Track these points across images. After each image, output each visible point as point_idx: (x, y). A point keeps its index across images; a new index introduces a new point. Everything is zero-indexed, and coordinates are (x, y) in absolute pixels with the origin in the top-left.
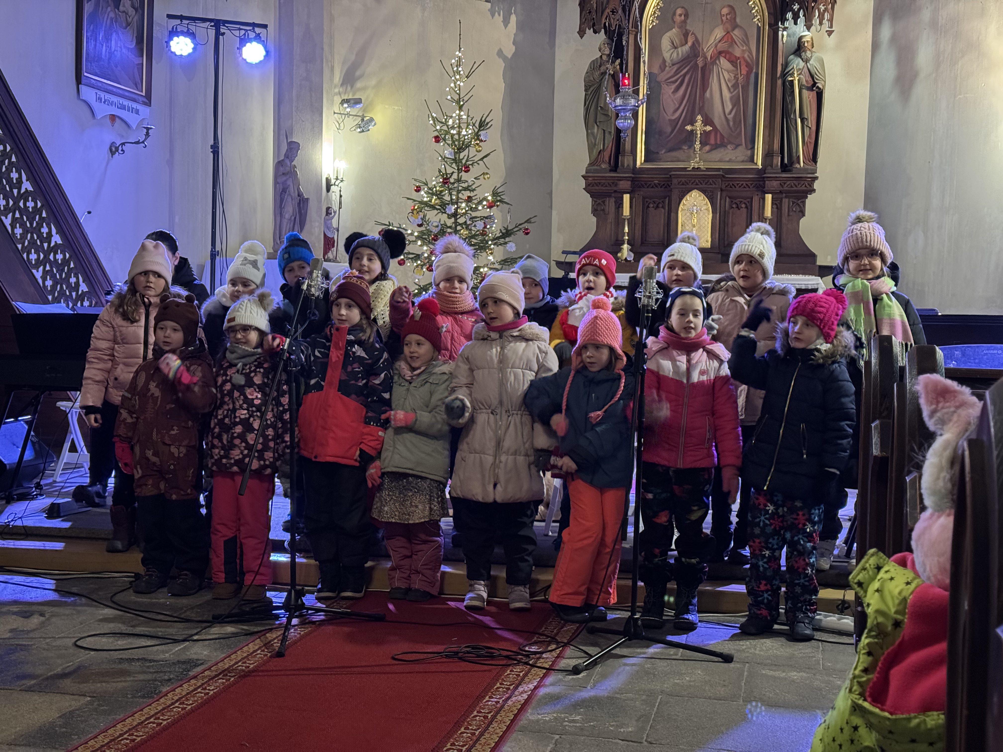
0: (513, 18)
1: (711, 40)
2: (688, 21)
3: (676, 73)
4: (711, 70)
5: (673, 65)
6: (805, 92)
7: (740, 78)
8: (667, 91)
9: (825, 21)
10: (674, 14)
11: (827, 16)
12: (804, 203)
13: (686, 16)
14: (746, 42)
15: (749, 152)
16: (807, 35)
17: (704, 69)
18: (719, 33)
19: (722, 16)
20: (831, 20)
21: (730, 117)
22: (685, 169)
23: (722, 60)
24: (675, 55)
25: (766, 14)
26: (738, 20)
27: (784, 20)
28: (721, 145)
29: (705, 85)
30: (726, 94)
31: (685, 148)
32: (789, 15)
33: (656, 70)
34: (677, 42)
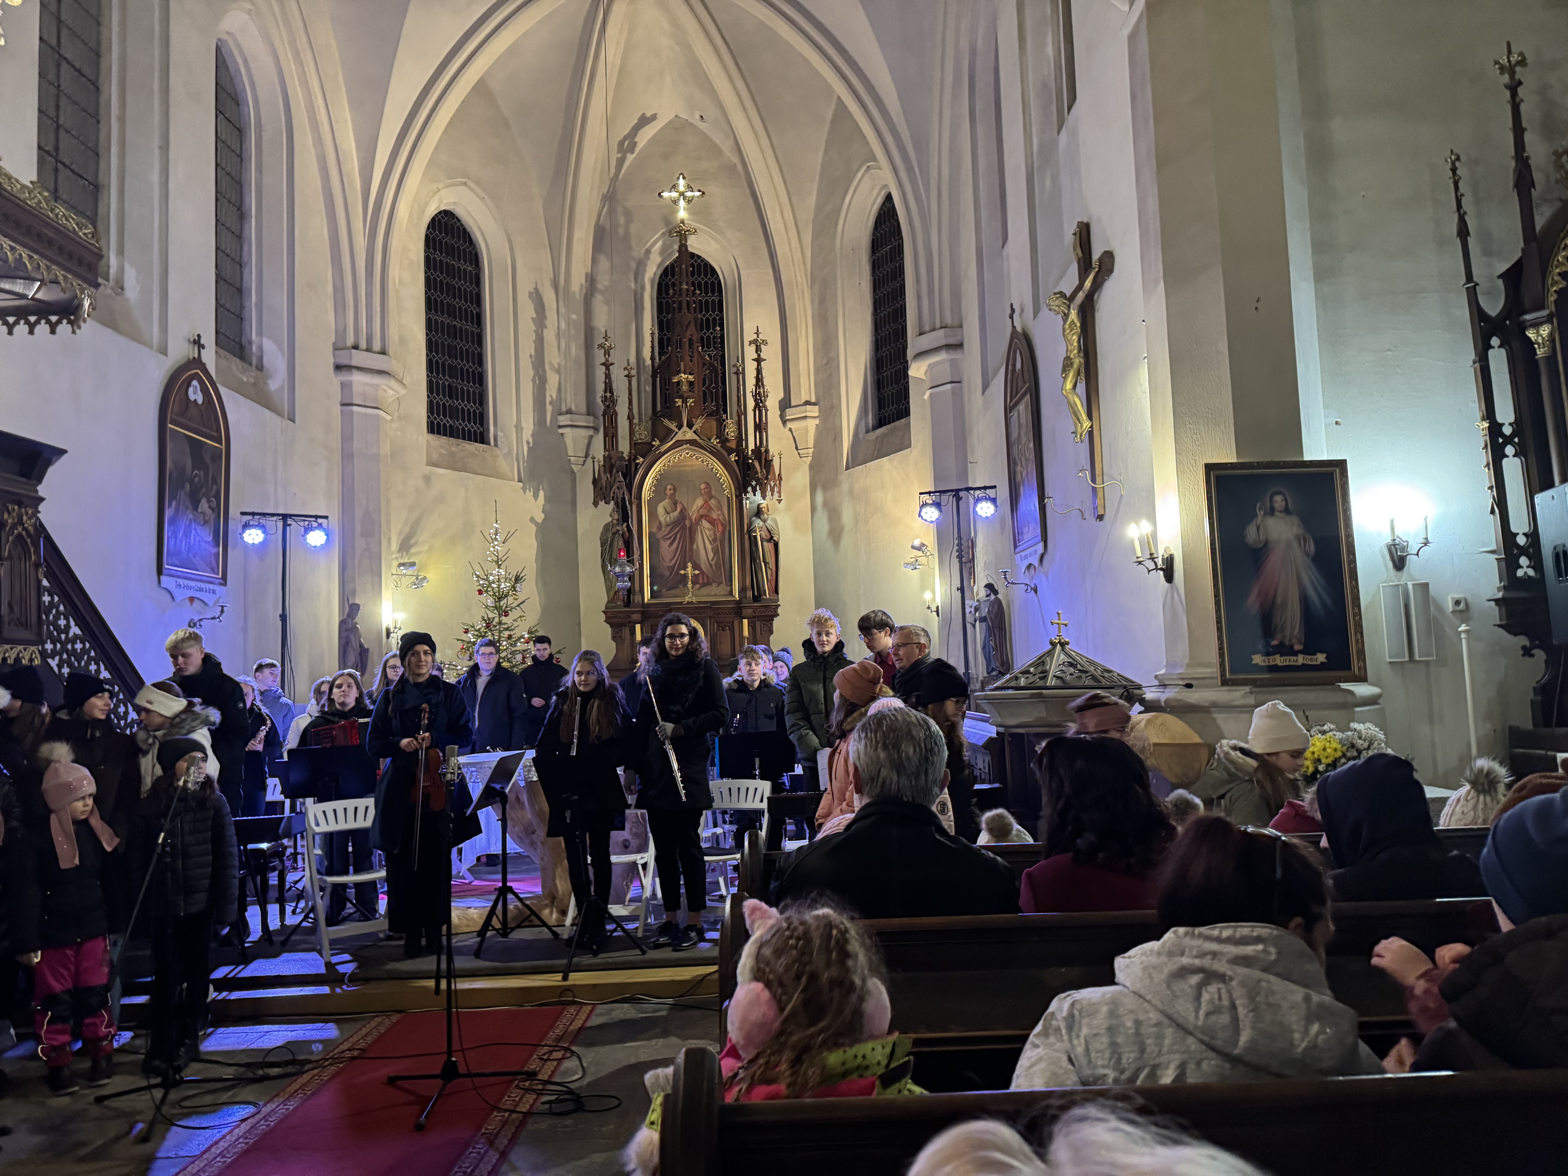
0: (541, 493)
1: (695, 508)
2: (677, 494)
3: (670, 532)
4: (696, 530)
5: (668, 526)
6: (765, 543)
7: (718, 534)
8: (664, 545)
9: (775, 493)
10: (666, 489)
11: (776, 489)
12: (772, 624)
13: (675, 490)
14: (720, 508)
15: (729, 588)
16: (764, 503)
17: (690, 528)
18: (699, 502)
19: (701, 490)
20: (779, 492)
21: (713, 563)
22: (681, 603)
23: (704, 522)
24: (668, 519)
25: (733, 488)
26: (713, 493)
27: (746, 492)
28: (707, 584)
29: (692, 540)
30: (709, 546)
31: (681, 586)
32: (750, 489)
33: (654, 530)
34: (669, 509)
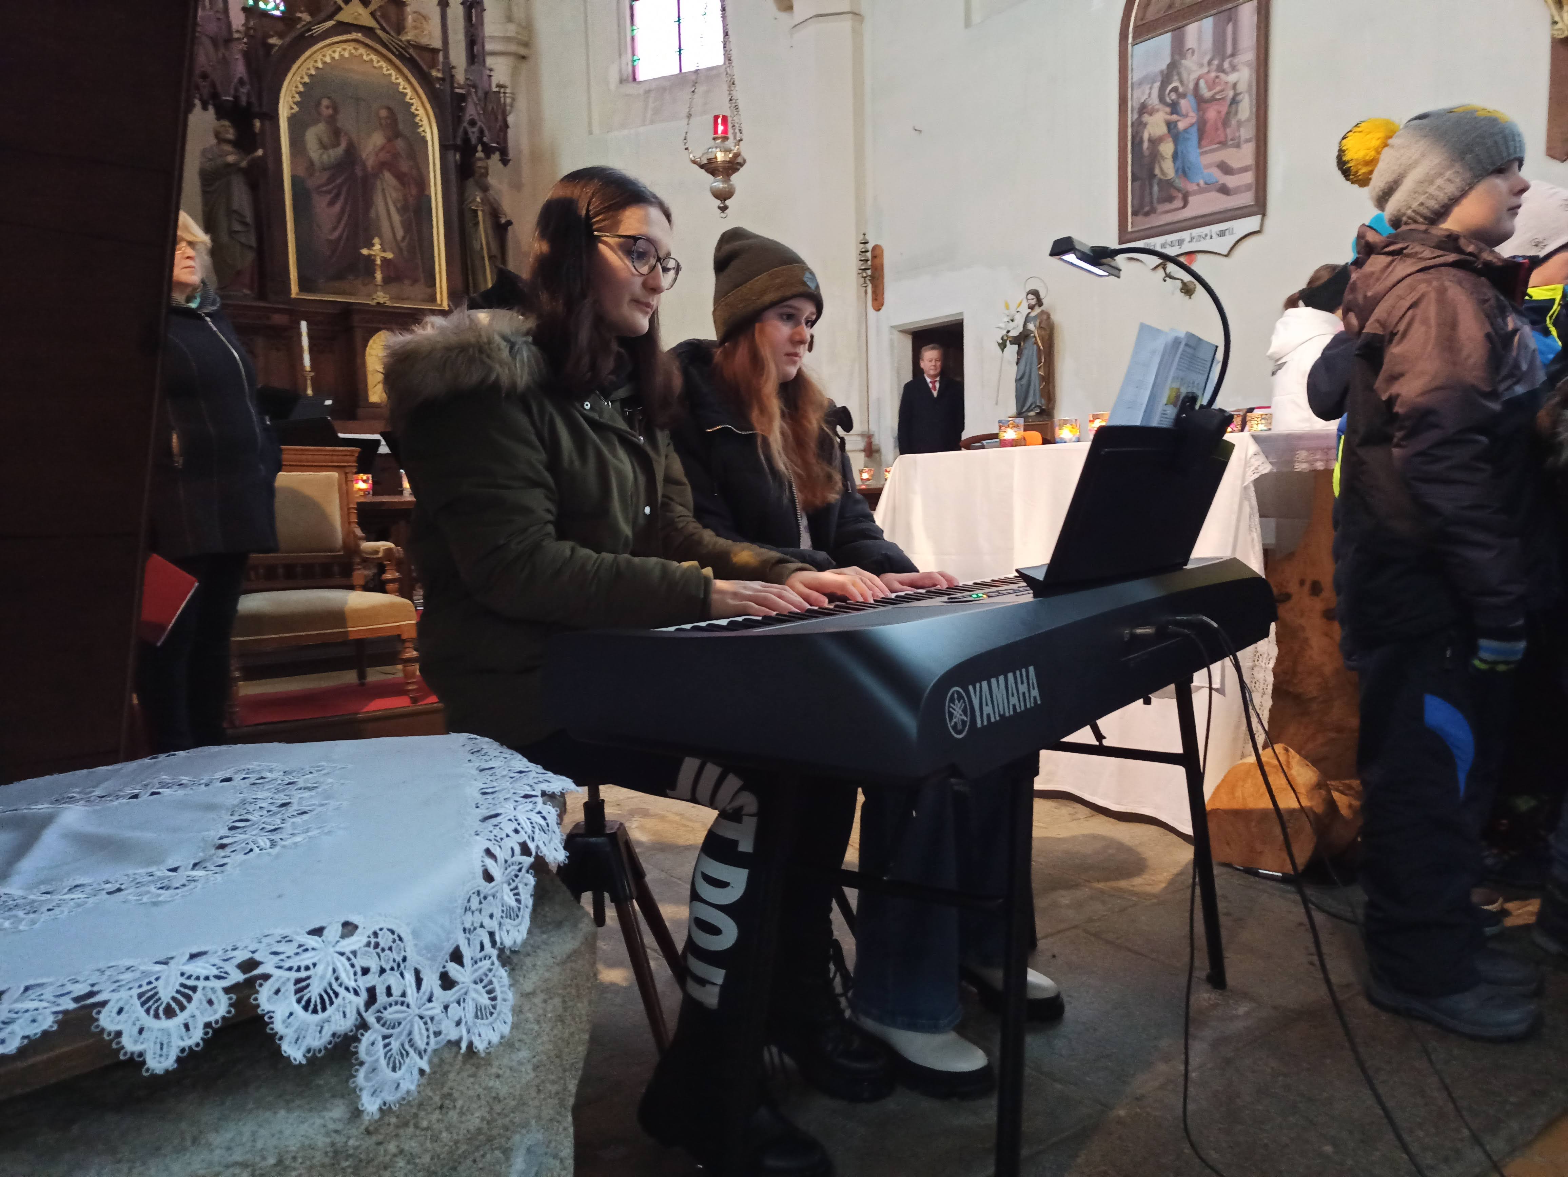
1: (370, 147)
2: (340, 116)
3: (330, 180)
4: (373, 184)
5: (324, 169)
7: (411, 199)
8: (320, 203)
10: (318, 104)
13: (335, 108)
14: (412, 156)
15: (430, 290)
17: (364, 181)
18: (377, 139)
19: (380, 118)
22: (366, 305)
23: (387, 174)
24: (325, 157)
25: (434, 126)
29: (368, 203)
30: (396, 218)
33: (301, 173)
34: (326, 140)
